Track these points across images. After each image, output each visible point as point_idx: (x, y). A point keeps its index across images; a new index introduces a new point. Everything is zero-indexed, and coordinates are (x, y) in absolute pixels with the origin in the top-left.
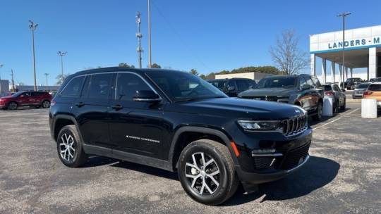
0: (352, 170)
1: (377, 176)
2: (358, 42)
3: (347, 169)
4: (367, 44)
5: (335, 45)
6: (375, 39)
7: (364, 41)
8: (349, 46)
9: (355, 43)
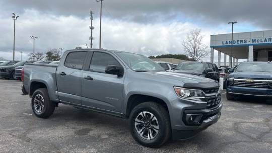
0: (232, 123)
1: (247, 127)
2: (241, 41)
3: (229, 123)
4: (248, 43)
5: (226, 43)
6: (253, 40)
7: (245, 41)
8: (236, 44)
9: (240, 41)
